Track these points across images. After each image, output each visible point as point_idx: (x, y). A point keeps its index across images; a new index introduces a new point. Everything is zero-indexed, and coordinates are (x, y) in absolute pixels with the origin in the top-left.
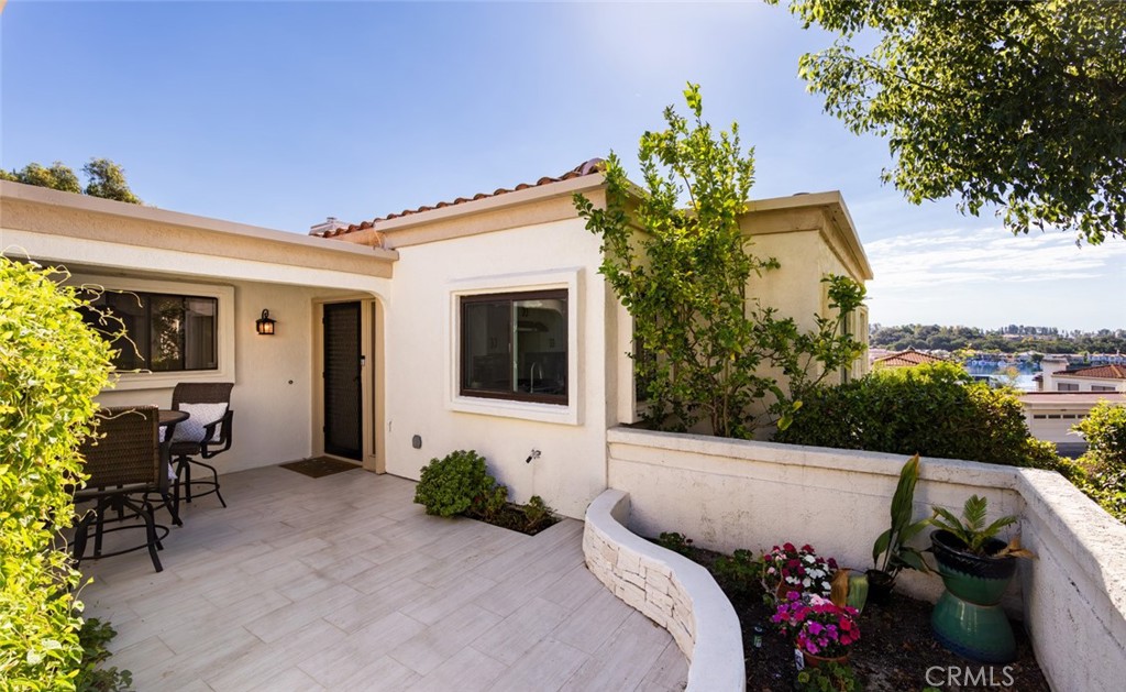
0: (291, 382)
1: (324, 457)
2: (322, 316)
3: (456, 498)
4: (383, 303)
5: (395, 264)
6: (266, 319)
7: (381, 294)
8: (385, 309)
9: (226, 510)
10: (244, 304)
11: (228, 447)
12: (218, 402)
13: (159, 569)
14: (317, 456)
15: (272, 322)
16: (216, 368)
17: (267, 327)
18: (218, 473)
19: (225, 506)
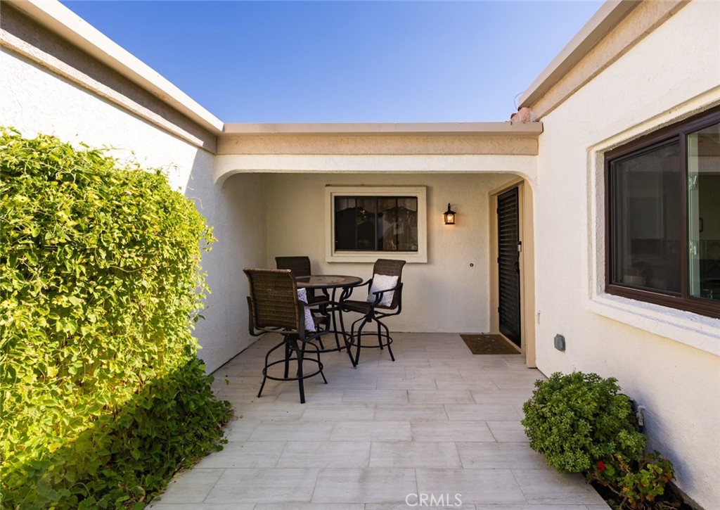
0: (472, 265)
1: (499, 335)
2: (496, 207)
3: (566, 447)
4: (531, 184)
5: (541, 138)
6: (449, 212)
7: (528, 174)
8: (533, 189)
9: (394, 363)
10: (435, 200)
11: (398, 312)
12: (392, 276)
13: (303, 401)
14: (493, 333)
15: (453, 213)
16: (417, 251)
17: (450, 218)
18: (390, 331)
19: (393, 360)
